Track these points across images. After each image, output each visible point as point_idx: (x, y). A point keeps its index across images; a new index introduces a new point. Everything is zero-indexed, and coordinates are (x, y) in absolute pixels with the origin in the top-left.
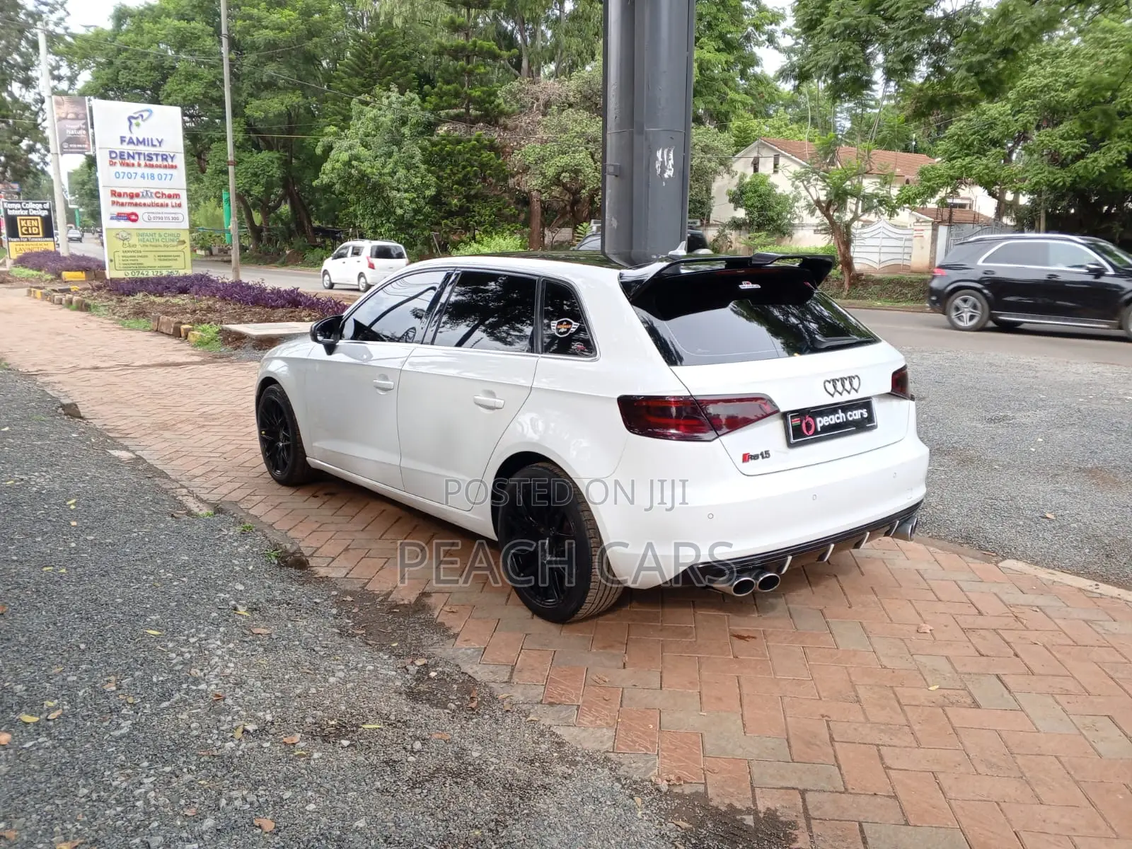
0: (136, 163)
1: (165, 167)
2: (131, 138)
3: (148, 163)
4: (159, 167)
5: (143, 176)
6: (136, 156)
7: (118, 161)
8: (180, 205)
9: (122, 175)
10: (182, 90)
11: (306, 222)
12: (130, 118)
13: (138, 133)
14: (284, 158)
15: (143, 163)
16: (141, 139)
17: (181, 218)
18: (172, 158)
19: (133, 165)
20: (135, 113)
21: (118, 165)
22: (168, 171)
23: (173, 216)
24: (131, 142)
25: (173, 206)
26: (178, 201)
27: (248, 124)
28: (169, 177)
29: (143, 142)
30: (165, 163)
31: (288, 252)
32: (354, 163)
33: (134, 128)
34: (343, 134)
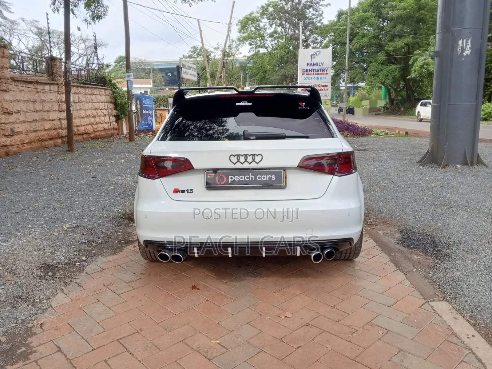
0: (312, 73)
1: (324, 74)
2: (311, 63)
3: (317, 73)
4: (321, 74)
5: (314, 79)
6: (313, 71)
7: (305, 73)
8: (328, 90)
9: (306, 78)
10: (359, 42)
11: (412, 96)
12: (311, 55)
13: (315, 61)
14: (402, 67)
15: (315, 73)
16: (315, 63)
17: (327, 95)
18: (327, 70)
19: (311, 74)
20: (314, 53)
21: (305, 74)
22: (324, 76)
23: (325, 94)
24: (311, 65)
25: (325, 90)
26: (327, 88)
27: (386, 53)
28: (324, 78)
29: (316, 64)
30: (324, 72)
31: (402, 110)
32: (425, 66)
33: (313, 59)
34: (424, 54)
